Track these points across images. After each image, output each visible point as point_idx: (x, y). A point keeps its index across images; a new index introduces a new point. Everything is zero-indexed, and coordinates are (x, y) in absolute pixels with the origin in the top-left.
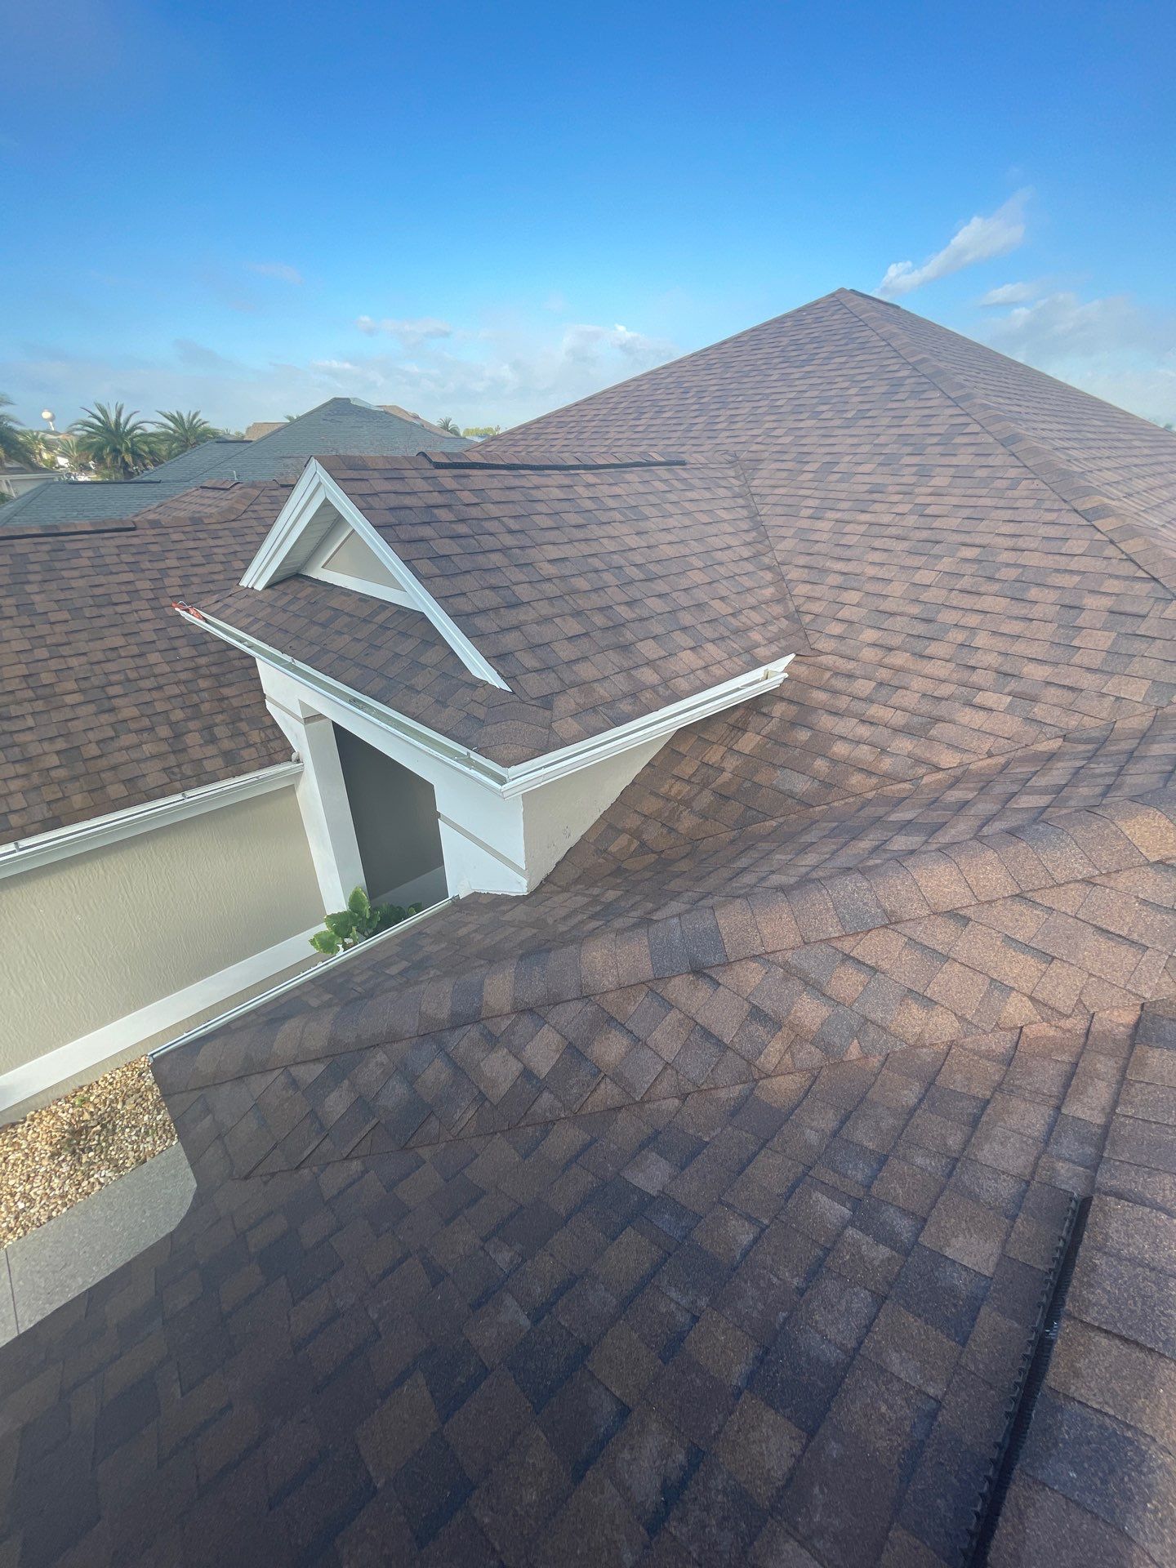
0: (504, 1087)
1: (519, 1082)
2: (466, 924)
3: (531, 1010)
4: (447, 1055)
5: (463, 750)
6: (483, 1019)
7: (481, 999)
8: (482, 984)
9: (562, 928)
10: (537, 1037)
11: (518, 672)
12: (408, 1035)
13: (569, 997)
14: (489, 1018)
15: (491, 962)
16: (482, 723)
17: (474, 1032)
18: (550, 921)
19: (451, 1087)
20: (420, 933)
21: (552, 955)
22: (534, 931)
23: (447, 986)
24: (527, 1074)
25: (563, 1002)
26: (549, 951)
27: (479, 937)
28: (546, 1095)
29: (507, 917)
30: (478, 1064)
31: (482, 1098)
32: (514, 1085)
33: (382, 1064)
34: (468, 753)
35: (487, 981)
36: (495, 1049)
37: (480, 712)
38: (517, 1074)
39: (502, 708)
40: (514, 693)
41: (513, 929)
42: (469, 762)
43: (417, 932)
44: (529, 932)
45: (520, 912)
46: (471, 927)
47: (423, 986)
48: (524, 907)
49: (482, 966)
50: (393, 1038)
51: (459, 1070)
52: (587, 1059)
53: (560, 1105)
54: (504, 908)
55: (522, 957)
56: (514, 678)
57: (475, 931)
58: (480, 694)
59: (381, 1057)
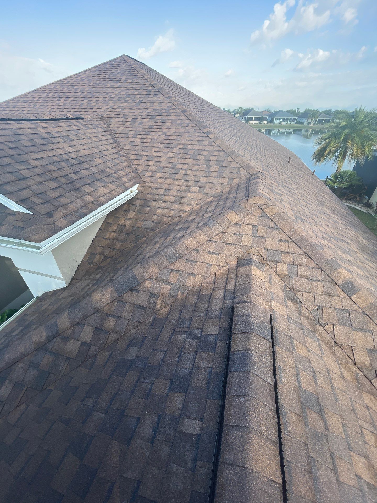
0: (76, 352)
1: (81, 347)
2: (45, 305)
3: (78, 323)
4: (50, 352)
5: (18, 241)
6: (60, 334)
7: (58, 327)
8: (56, 322)
9: (83, 293)
10: (83, 331)
11: (33, 205)
12: (30, 352)
13: (91, 314)
14: (63, 332)
15: (58, 314)
16: (22, 228)
17: (58, 339)
18: (78, 292)
19: (55, 361)
20: (25, 315)
21: (81, 303)
22: (73, 297)
23: (42, 329)
24: (83, 344)
25: (89, 316)
26: (80, 301)
27: (51, 307)
28: (92, 347)
29: (61, 297)
30: (64, 349)
31: (69, 359)
32: (80, 349)
33: (22, 367)
34: (20, 242)
35: (58, 321)
36: (69, 341)
37: (21, 224)
38: (80, 345)
39: (30, 221)
40: (33, 214)
41: (64, 300)
42: (22, 245)
43: (24, 314)
44: (70, 299)
45: (66, 293)
46: (47, 305)
47: (31, 333)
48: (67, 291)
49: (54, 316)
50: (23, 356)
51: (56, 354)
52: (103, 330)
53: (98, 348)
54: (59, 294)
55: (69, 308)
56: (32, 208)
57: (49, 306)
58: (17, 217)
59: (20, 365)
